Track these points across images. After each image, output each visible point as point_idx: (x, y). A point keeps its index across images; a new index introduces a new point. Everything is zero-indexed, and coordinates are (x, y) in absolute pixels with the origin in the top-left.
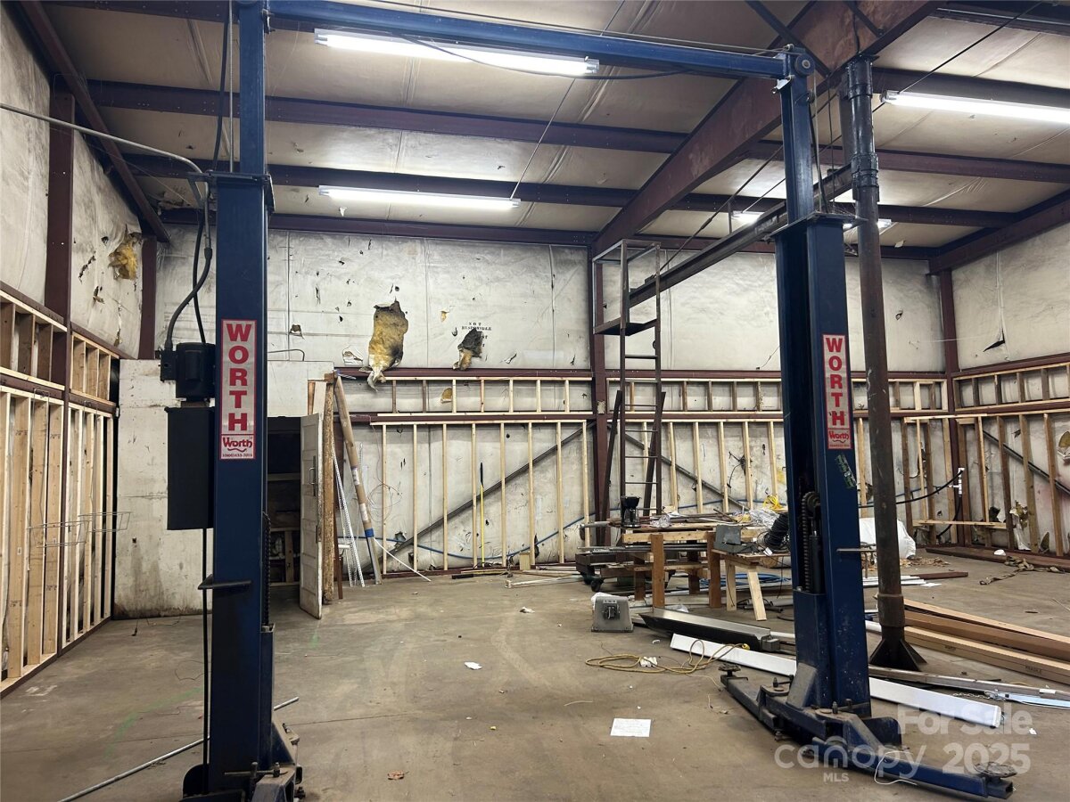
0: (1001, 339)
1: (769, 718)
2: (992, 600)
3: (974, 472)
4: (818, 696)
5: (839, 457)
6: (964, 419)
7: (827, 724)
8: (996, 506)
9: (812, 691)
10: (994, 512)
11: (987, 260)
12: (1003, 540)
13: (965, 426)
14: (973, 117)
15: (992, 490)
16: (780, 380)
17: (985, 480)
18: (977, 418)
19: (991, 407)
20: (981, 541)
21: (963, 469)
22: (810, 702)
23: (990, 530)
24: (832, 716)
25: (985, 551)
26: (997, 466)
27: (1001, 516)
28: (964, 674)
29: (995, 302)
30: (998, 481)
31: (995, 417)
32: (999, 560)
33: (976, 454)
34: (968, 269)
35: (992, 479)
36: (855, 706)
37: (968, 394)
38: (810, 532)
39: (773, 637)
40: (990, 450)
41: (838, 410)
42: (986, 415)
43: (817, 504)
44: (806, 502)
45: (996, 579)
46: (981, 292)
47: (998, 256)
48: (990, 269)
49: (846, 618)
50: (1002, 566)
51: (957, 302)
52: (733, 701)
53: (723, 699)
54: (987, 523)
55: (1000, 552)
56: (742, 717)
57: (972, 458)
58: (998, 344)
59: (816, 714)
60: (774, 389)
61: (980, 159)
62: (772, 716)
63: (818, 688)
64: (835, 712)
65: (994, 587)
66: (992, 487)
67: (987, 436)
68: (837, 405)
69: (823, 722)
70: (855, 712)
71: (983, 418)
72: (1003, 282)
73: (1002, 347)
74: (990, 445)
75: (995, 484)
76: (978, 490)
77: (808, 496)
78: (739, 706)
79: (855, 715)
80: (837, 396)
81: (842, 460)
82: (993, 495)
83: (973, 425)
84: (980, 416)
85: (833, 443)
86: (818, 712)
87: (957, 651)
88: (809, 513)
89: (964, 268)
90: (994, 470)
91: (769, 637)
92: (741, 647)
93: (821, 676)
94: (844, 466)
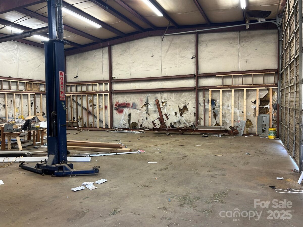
0: (77, 76)
1: (40, 171)
2: (77, 138)
3: (69, 108)
4: (55, 162)
5: (62, 102)
6: (68, 95)
7: (59, 167)
8: (74, 117)
9: (54, 161)
10: (74, 118)
11: (75, 55)
12: (76, 125)
13: (68, 97)
14: (78, 19)
15: (74, 113)
16: (45, 83)
17: (72, 110)
18: (71, 95)
19: (74, 92)
20: (70, 126)
21: (67, 108)
22: (53, 163)
23: (73, 123)
24: (60, 165)
25: (72, 128)
26: (75, 107)
27: (75, 119)
28: (79, 153)
29: (76, 67)
30: (75, 111)
31: (75, 95)
32: (76, 130)
33: (70, 104)
34: (70, 56)
35: (74, 110)
36: (65, 162)
37: (69, 89)
38: (53, 121)
39: (30, 153)
40: (73, 103)
41: (62, 91)
42: (73, 94)
43: (56, 114)
44: (53, 114)
45: (77, 134)
46: (73, 63)
47: (77, 55)
48: (75, 58)
49: (63, 142)
50: (76, 131)
51: (67, 65)
52: (25, 170)
53: (21, 170)
54: (72, 121)
55: (76, 128)
56: (30, 173)
57: (69, 105)
58: (77, 77)
59: (56, 166)
60: (43, 86)
61: (77, 30)
62: (41, 170)
63: (55, 160)
64: (60, 164)
65: (77, 136)
66: (74, 112)
67: (73, 99)
68: (62, 89)
69: (58, 167)
70: (65, 163)
71: (72, 95)
72: (78, 62)
73: (77, 78)
74: (73, 102)
75: (74, 111)
76: (70, 113)
77: (53, 112)
78: (27, 171)
79: (65, 164)
80: (62, 87)
81: (63, 103)
82: (74, 114)
83: (70, 97)
84: (72, 94)
85: (61, 99)
86: (56, 165)
87: (76, 149)
88: (53, 117)
89: (69, 56)
90: (74, 108)
91: (29, 153)
92: (21, 157)
93: (56, 157)
94: (63, 105)
